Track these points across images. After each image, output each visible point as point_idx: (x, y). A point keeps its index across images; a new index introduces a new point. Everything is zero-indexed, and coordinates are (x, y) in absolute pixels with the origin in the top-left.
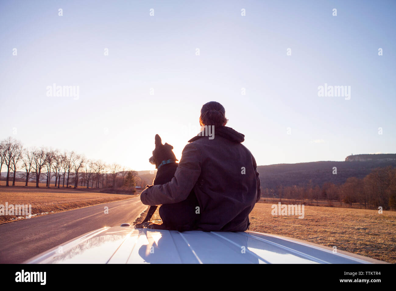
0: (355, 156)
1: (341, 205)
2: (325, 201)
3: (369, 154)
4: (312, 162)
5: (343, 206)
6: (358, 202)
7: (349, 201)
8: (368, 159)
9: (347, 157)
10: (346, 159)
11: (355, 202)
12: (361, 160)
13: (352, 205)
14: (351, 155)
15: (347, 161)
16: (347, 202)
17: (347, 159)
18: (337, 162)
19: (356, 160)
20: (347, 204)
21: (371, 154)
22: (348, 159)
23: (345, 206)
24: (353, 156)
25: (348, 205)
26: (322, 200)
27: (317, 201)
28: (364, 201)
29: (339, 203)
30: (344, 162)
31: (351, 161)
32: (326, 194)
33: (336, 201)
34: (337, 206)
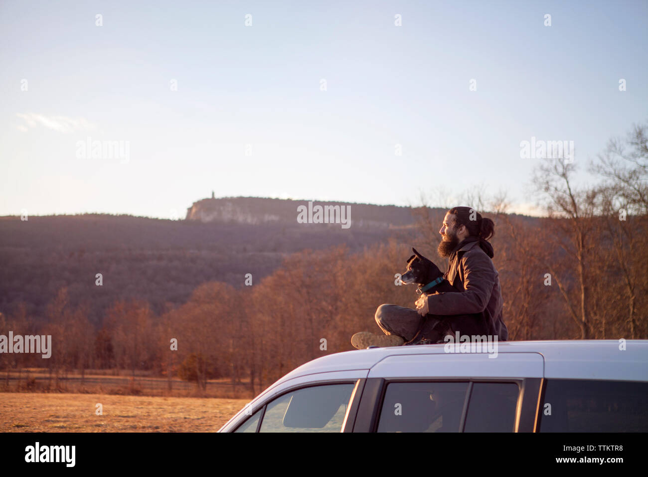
0: (224, 201)
1: (170, 388)
2: (105, 374)
3: (269, 200)
4: (57, 214)
5: (175, 391)
6: (227, 375)
7: (199, 374)
8: (268, 218)
9: (195, 204)
10: (190, 210)
11: (216, 375)
12: (240, 218)
13: (208, 387)
14: (210, 197)
15: (192, 217)
16: (192, 377)
17: (194, 210)
18: (156, 220)
19: (227, 216)
20: (190, 384)
21: (277, 200)
22: (196, 212)
23: (184, 392)
24: (218, 200)
25: (193, 387)
26: (94, 371)
27: (83, 374)
28: (249, 372)
29: (162, 382)
30: (180, 222)
31: (207, 218)
32: (110, 349)
33: (146, 373)
34: (155, 391)
